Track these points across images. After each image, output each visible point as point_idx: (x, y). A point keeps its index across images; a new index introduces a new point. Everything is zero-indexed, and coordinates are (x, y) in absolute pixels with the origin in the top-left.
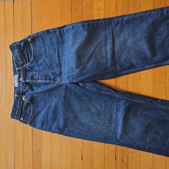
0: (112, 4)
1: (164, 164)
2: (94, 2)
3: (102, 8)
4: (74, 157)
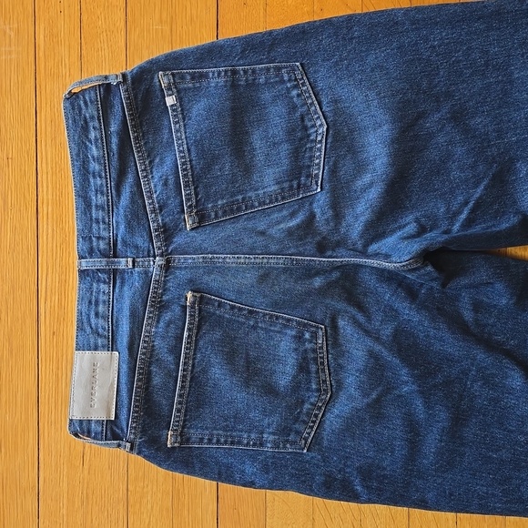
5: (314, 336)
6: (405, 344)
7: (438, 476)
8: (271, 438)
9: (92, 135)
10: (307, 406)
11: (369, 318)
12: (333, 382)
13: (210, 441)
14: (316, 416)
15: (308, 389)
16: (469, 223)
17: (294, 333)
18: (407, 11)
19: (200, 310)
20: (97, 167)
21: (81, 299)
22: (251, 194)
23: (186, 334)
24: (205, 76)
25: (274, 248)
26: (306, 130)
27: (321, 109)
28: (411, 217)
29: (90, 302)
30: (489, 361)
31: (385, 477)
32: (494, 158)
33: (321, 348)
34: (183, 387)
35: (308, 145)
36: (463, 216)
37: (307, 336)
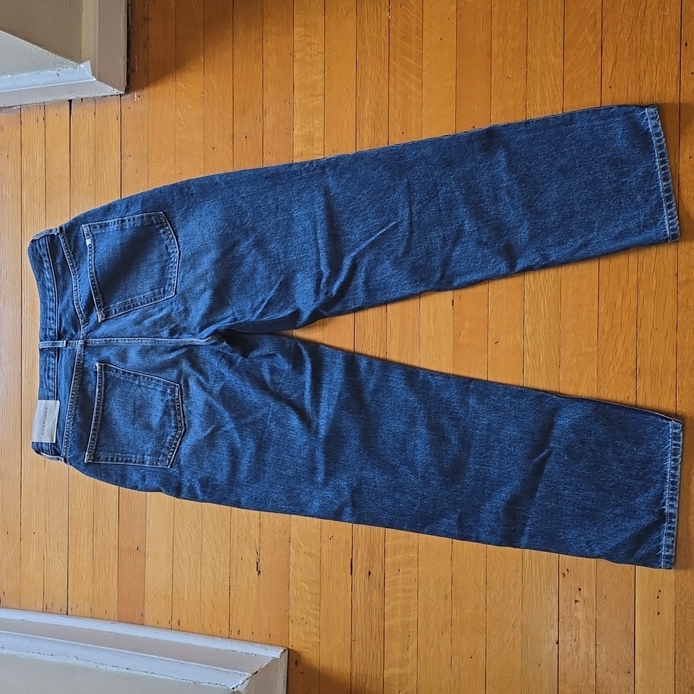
0: (346, 126)
1: (482, 583)
2: (295, 119)
3: (318, 135)
4: (237, 567)
5: (173, 391)
6: (228, 397)
7: (250, 486)
8: (149, 458)
9: (46, 265)
10: (169, 438)
11: (207, 379)
12: (186, 422)
13: (112, 460)
14: (175, 444)
15: (170, 427)
16: (263, 314)
17: (161, 389)
18: (221, 176)
19: (105, 374)
20: (50, 285)
21: (41, 368)
22: (137, 297)
23: (97, 390)
24: (107, 225)
25: (144, 333)
26: (170, 255)
27: (177, 241)
28: (230, 312)
29: (45, 370)
30: (277, 407)
31: (217, 485)
32: (282, 271)
33: (178, 399)
34: (96, 424)
35: (170, 265)
36: (260, 311)
37: (169, 391)
